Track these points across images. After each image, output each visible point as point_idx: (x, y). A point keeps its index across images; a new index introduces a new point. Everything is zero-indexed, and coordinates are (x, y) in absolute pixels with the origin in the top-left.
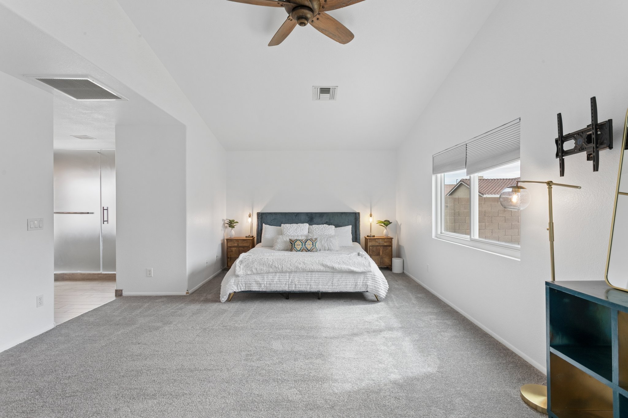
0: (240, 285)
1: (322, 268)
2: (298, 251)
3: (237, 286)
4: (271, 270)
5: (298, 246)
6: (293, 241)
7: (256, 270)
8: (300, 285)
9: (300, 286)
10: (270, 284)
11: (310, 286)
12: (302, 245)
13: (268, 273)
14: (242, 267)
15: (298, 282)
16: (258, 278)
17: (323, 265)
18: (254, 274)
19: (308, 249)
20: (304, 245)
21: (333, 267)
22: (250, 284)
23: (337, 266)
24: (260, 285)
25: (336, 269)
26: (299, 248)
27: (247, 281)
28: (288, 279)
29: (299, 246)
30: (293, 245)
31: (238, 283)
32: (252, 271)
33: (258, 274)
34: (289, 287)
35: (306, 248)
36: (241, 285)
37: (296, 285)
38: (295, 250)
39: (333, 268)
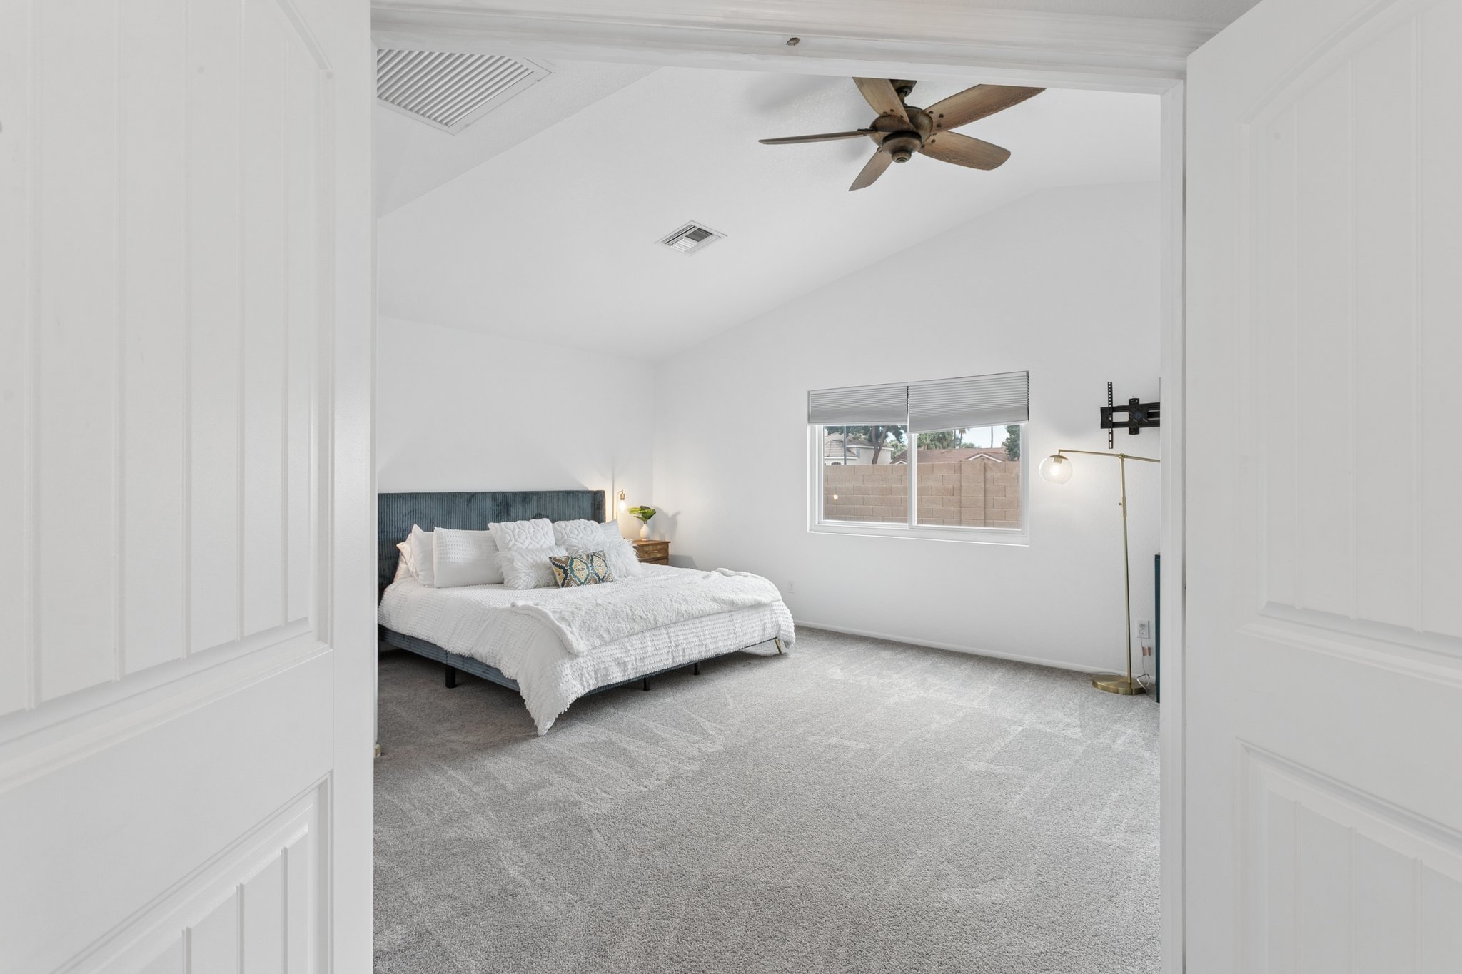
0: (586, 678)
1: (716, 606)
2: (582, 583)
3: (581, 680)
4: (637, 627)
5: (580, 570)
6: (565, 562)
7: (607, 633)
8: (691, 648)
9: (692, 651)
10: (642, 660)
11: (706, 647)
12: (588, 567)
13: (632, 634)
14: (575, 631)
15: (686, 644)
16: (617, 652)
17: (715, 600)
18: (605, 643)
19: (599, 577)
20: (590, 568)
21: (733, 601)
22: (605, 668)
23: (738, 598)
24: (622, 665)
25: (737, 604)
26: (582, 575)
27: (598, 664)
28: (668, 640)
29: (582, 573)
30: (569, 571)
31: (581, 674)
32: (601, 637)
33: (613, 641)
34: (673, 659)
35: (596, 574)
36: (587, 675)
37: (684, 652)
38: (575, 582)
39: (732, 603)
